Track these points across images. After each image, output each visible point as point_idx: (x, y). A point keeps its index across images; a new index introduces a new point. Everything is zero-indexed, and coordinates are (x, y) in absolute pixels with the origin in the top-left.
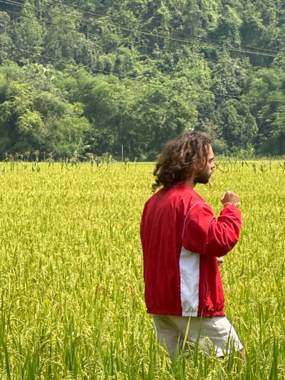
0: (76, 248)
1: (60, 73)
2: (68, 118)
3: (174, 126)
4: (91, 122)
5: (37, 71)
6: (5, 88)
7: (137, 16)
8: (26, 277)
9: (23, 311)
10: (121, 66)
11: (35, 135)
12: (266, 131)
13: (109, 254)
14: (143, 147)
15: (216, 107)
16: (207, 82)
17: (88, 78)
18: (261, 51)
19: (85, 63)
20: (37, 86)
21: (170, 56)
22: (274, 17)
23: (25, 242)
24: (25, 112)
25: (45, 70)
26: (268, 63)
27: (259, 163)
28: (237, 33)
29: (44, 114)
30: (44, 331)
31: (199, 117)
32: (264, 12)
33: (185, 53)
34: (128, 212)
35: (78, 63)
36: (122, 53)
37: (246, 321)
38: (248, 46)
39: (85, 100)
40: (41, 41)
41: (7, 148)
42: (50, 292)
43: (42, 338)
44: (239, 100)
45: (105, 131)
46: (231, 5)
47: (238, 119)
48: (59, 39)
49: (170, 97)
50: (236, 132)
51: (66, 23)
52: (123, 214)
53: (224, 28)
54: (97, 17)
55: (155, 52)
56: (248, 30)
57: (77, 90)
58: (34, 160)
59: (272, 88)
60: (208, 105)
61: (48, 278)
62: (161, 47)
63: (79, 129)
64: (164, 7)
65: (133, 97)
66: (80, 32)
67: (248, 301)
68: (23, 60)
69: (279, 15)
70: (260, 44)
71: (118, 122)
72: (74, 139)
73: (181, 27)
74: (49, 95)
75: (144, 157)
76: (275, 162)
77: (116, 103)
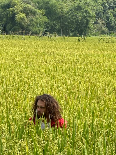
0: (41, 76)
2: (38, 16)
3: (85, 21)
4: (48, 18)
6: (11, 2)
8: (19, 89)
9: (17, 104)
11: (23, 23)
13: (55, 79)
14: (71, 30)
15: (104, 13)
16: (100, 2)
20: (25, 2)
23: (18, 72)
24: (19, 13)
29: (27, 14)
31: (96, 18)
34: (64, 60)
39: (46, 9)
41: (11, 29)
42: (29, 96)
45: (54, 22)
47: (114, 19)
49: (84, 8)
50: (112, 25)
52: (62, 61)
57: (42, 4)
58: (23, 34)
60: (100, 12)
61: (28, 89)
63: (43, 21)
65: (67, 8)
71: (60, 18)
72: (40, 26)
74: (30, 6)
75: (71, 34)
77: (59, 10)
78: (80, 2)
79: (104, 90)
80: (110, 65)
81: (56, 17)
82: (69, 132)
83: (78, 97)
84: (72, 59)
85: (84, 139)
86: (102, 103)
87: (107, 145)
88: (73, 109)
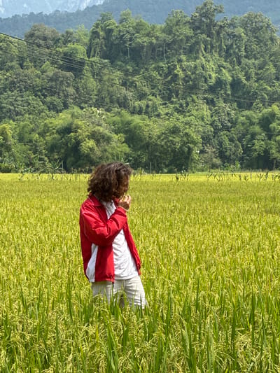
1: (108, 113)
3: (187, 149)
4: (129, 147)
5: (93, 113)
6: (72, 124)
7: (161, 75)
10: (150, 109)
11: (92, 156)
12: (248, 153)
13: (142, 236)
14: (164, 163)
15: (214, 137)
16: (208, 119)
17: (128, 117)
18: (245, 98)
19: (125, 107)
20: (93, 123)
21: (183, 102)
22: (253, 75)
24: (85, 140)
25: (98, 112)
26: (249, 107)
27: (243, 174)
28: (229, 87)
29: (98, 141)
31: (203, 144)
32: (246, 72)
33: (193, 101)
34: (155, 208)
35: (120, 107)
36: (151, 100)
38: (236, 95)
39: (126, 132)
40: (95, 92)
41: (72, 165)
44: (229, 131)
45: (139, 153)
46: (224, 68)
47: (230, 145)
48: (108, 91)
49: (184, 130)
50: (228, 154)
51: (112, 80)
52: (151, 209)
53: (220, 83)
54: (133, 76)
55: (172, 99)
56: (236, 84)
57: (120, 125)
59: (252, 124)
60: (209, 135)
62: (177, 96)
63: (122, 152)
64: (178, 69)
65: (157, 130)
66: (122, 86)
67: (235, 268)
68: (83, 105)
69: (256, 74)
70: (244, 94)
71: (148, 147)
72: (118, 158)
73: (191, 83)
74: (101, 129)
75: (166, 171)
76: (254, 174)
77: (146, 134)
78: (178, 120)
79: (215, 249)
80: (225, 213)
81: (143, 144)
82: (162, 311)
83: (176, 262)
84: (166, 205)
85: (184, 322)
86: (213, 269)
87: (220, 329)
88: (169, 278)
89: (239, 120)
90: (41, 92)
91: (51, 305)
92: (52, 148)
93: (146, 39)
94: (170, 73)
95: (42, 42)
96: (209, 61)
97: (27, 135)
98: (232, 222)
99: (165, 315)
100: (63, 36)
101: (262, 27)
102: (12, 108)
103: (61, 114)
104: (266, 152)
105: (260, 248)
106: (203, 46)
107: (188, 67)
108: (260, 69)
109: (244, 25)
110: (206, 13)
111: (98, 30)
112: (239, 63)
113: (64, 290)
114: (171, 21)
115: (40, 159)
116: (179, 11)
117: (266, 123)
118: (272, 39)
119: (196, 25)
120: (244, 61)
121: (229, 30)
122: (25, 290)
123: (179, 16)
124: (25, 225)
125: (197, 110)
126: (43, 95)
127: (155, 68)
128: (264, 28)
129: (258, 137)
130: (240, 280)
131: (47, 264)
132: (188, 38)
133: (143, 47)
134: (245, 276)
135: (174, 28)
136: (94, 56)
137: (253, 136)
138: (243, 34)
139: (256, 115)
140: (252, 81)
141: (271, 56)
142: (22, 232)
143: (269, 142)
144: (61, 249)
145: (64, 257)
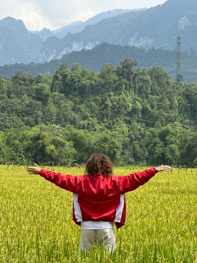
0: (70, 203)
1: (63, 128)
2: (67, 148)
3: (112, 152)
4: (76, 150)
5: (54, 127)
6: (40, 134)
7: (97, 104)
8: (48, 216)
9: (46, 230)
10: (90, 126)
11: (52, 155)
12: (151, 155)
15: (130, 144)
16: (126, 133)
17: (75, 131)
18: (150, 120)
19: (74, 124)
20: (53, 134)
21: (111, 122)
23: (47, 200)
24: (48, 145)
25: (57, 127)
26: (153, 125)
28: (140, 113)
29: (56, 146)
30: (55, 239)
31: (123, 149)
32: (151, 104)
33: (117, 121)
35: (71, 124)
36: (90, 120)
37: (142, 236)
38: (145, 118)
39: (74, 140)
40: (55, 115)
41: (40, 161)
42: (58, 222)
43: (54, 242)
44: (140, 141)
45: (82, 154)
46: (138, 101)
47: (140, 149)
48: (63, 114)
49: (111, 140)
50: (139, 155)
51: (66, 107)
53: (134, 110)
54: (80, 104)
55: (104, 120)
56: (144, 111)
57: (70, 136)
58: (52, 165)
59: (154, 136)
60: (127, 143)
61: (57, 216)
62: (107, 118)
63: (71, 153)
64: (108, 101)
65: (94, 139)
66: (72, 111)
67: (143, 228)
68: (47, 123)
69: (158, 105)
70: (150, 117)
71: (88, 150)
73: (116, 110)
74: (59, 138)
77: (87, 142)
78: (108, 134)
80: (137, 193)
81: (85, 148)
82: (97, 255)
86: (129, 228)
89: (146, 134)
90: (21, 114)
91: (26, 250)
92: (27, 150)
93: (88, 81)
94: (103, 103)
95: (22, 82)
96: (128, 96)
97: (12, 141)
98: (142, 198)
99: (99, 257)
100: (36, 79)
101: (161, 75)
102: (3, 123)
103: (33, 128)
104: (163, 154)
105: (159, 215)
106: (124, 87)
107: (114, 99)
108: (160, 102)
109: (150, 74)
110: (127, 66)
111: (58, 75)
112: (147, 98)
113: (34, 240)
114: (104, 70)
115: (20, 157)
116: (109, 64)
117: (163, 136)
118: (168, 83)
119: (120, 73)
120: (150, 96)
121: (141, 77)
122: (10, 240)
123: (109, 67)
124: (10, 198)
125: (120, 127)
126: (23, 115)
127: (93, 100)
128: (163, 76)
129: (158, 145)
130: (147, 236)
131: (24, 223)
132: (115, 81)
133: (86, 86)
134: (150, 233)
135: (106, 75)
136: (55, 91)
137: (155, 144)
138: (149, 80)
139: (157, 131)
140: (155, 109)
141: (167, 93)
142: (7, 202)
143: (165, 148)
144: (33, 214)
145: (34, 219)
